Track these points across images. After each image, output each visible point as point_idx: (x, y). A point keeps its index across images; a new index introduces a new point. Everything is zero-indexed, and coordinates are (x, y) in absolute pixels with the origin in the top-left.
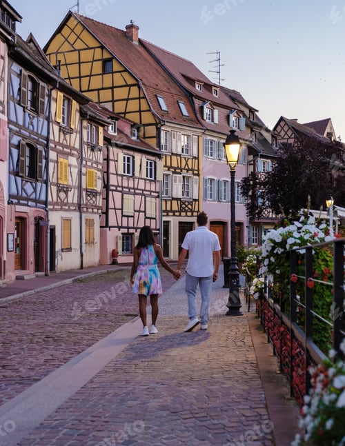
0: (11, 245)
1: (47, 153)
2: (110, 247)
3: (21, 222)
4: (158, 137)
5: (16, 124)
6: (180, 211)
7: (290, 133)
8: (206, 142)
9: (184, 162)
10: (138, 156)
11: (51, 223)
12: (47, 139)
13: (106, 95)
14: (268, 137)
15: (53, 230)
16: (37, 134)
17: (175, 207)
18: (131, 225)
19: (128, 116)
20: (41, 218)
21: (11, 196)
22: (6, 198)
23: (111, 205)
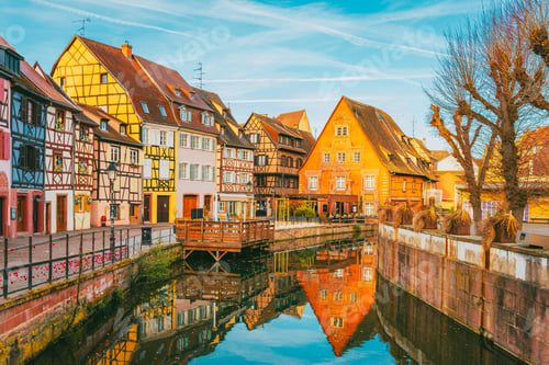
0: (14, 216)
1: (44, 151)
2: (100, 215)
3: (22, 198)
4: (140, 133)
5: (17, 134)
6: (158, 188)
7: (259, 125)
8: (181, 136)
9: (162, 152)
10: (123, 148)
11: (47, 199)
12: (44, 141)
13: (102, 100)
14: (236, 130)
15: (48, 204)
16: (35, 139)
17: (154, 185)
18: (117, 198)
19: (118, 117)
20: (38, 197)
21: (13, 183)
22: (10, 184)
23: (101, 184)
